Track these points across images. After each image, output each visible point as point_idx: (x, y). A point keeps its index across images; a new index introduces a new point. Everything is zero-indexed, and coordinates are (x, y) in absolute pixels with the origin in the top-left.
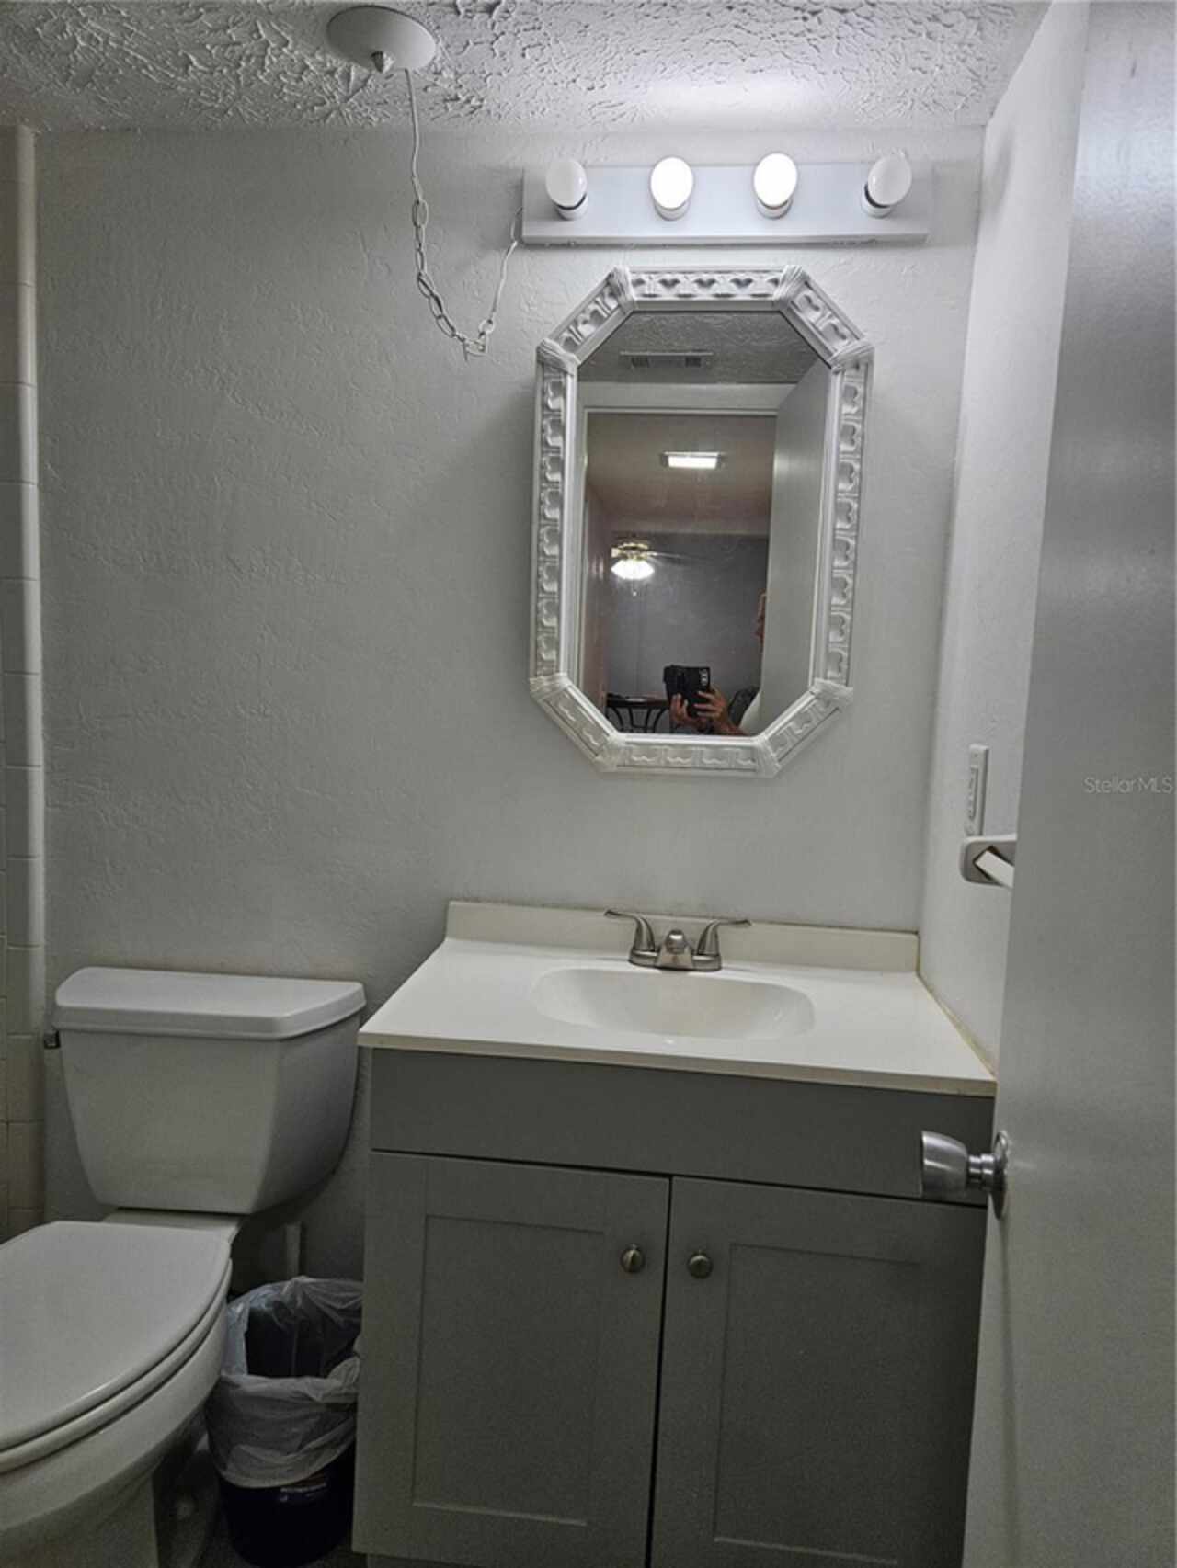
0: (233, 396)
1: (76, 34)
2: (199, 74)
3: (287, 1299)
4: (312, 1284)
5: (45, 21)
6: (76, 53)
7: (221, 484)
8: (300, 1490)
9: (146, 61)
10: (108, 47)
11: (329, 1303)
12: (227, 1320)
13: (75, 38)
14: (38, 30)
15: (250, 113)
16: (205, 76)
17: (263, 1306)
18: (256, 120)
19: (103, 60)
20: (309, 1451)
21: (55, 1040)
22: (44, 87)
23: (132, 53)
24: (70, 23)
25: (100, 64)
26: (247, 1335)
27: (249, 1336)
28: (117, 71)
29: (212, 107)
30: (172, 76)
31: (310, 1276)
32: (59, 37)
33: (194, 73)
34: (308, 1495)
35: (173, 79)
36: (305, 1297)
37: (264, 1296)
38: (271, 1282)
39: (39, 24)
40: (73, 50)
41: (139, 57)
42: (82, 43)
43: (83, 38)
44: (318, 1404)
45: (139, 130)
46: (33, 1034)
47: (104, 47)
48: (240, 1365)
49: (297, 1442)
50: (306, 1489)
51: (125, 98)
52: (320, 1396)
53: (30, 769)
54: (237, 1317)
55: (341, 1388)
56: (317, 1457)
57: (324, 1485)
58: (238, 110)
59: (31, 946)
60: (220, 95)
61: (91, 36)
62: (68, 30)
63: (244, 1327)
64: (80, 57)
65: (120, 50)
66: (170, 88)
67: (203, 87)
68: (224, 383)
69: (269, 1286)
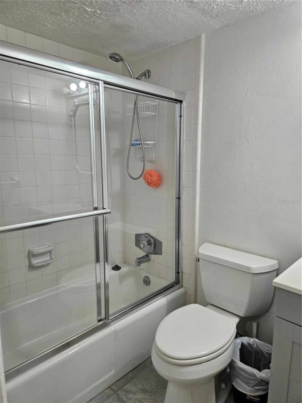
0: (250, 93)
1: (214, 5)
2: (245, 3)
3: (252, 343)
4: (259, 342)
5: (206, 5)
6: (214, 10)
7: (245, 118)
8: (252, 398)
9: (231, 5)
10: (222, 5)
11: (263, 349)
12: (235, 343)
13: (213, 6)
14: (205, 8)
15: (260, 9)
16: (247, 3)
17: (246, 343)
18: (262, 10)
19: (220, 9)
20: (255, 389)
21: (198, 260)
22: (207, 22)
23: (228, 4)
24: (212, 3)
25: (220, 11)
26: (240, 349)
27: (241, 350)
28: (224, 11)
29: (249, 11)
30: (238, 6)
31: (259, 340)
32: (210, 8)
33: (244, 3)
34: (255, 400)
35: (239, 7)
36: (257, 345)
37: (246, 340)
38: (248, 336)
39: (205, 6)
40: (213, 10)
41: (229, 5)
42: (215, 7)
43: (215, 6)
44: (258, 378)
45: (230, 25)
46: (195, 256)
47: (221, 6)
48: (237, 358)
49: (252, 385)
50: (254, 398)
51: (226, 17)
52: (259, 376)
53: (196, 194)
54: (238, 343)
55: (265, 377)
56: (257, 392)
57: (259, 400)
58: (257, 9)
59: (195, 236)
60: (251, 6)
61: (217, 4)
62: (212, 5)
63: (240, 347)
64: (215, 11)
65: (225, 5)
66: (238, 10)
67: (247, 6)
68: (248, 89)
69: (247, 337)
